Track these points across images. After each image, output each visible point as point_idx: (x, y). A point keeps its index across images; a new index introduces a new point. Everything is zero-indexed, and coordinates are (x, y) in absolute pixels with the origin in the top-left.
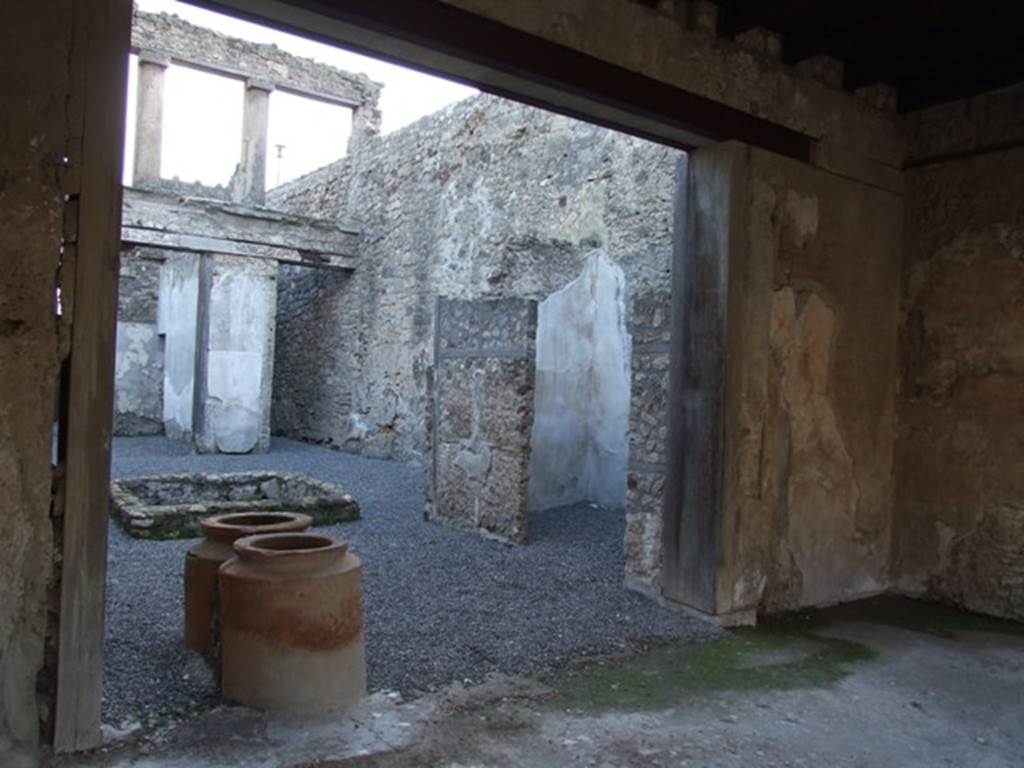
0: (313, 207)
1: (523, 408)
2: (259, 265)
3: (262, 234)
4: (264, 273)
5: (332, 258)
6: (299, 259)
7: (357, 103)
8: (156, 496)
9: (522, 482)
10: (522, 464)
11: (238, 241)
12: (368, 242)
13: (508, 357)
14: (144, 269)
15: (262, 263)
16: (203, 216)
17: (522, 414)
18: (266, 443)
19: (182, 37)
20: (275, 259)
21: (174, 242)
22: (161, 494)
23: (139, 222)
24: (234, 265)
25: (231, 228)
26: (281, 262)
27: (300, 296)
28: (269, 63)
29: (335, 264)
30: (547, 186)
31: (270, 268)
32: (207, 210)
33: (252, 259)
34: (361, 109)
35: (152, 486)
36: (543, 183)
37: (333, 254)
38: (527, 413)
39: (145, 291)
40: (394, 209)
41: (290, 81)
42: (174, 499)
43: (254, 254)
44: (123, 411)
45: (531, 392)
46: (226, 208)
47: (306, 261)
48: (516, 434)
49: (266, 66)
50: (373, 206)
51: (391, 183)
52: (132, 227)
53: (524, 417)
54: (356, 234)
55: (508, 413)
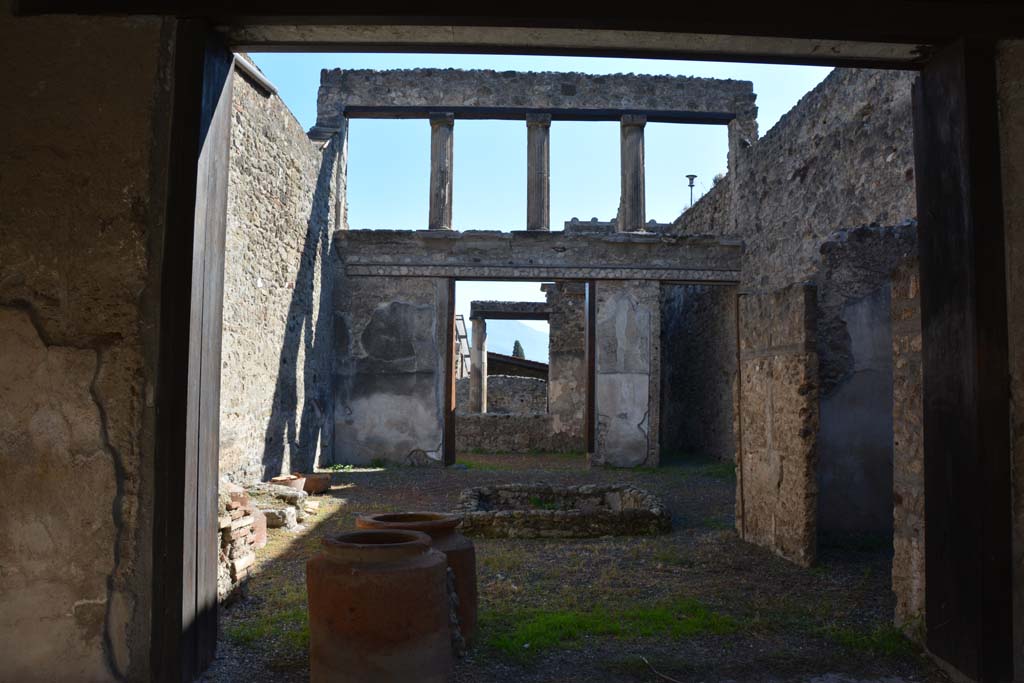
0: (706, 227)
1: (804, 411)
4: (646, 294)
7: (730, 118)
8: (506, 502)
12: (748, 252)
13: (790, 353)
14: (570, 303)
17: (803, 418)
18: (654, 459)
20: (657, 280)
22: (511, 501)
24: (617, 289)
26: (662, 282)
30: (893, 161)
31: (652, 289)
35: (503, 494)
36: (889, 159)
37: (715, 269)
38: (810, 416)
39: (572, 323)
42: (523, 506)
44: (557, 432)
48: (798, 441)
52: (525, 265)
53: (806, 421)
54: (738, 247)
55: (792, 417)
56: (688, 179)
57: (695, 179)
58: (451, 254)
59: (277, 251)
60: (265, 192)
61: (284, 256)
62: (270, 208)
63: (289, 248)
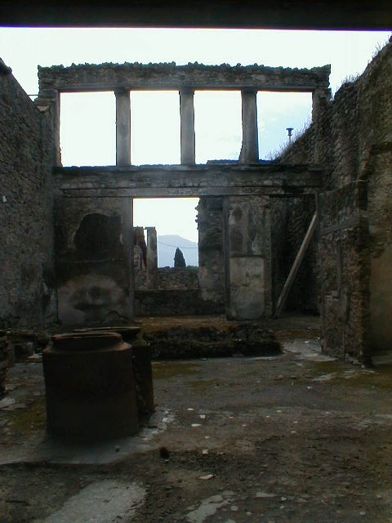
1: (360, 262)
2: (257, 200)
3: (259, 180)
4: (261, 204)
5: (305, 189)
6: (283, 193)
7: (314, 87)
9: (363, 317)
10: (363, 304)
11: (243, 187)
12: (327, 175)
13: (350, 227)
15: (259, 198)
16: (220, 174)
17: (360, 267)
18: (269, 313)
19: (200, 74)
20: (267, 195)
21: (204, 193)
23: (184, 184)
24: (241, 201)
25: (239, 179)
26: (271, 196)
27: (298, 218)
28: (252, 76)
29: (308, 193)
31: (264, 201)
32: (222, 170)
33: (252, 196)
34: (316, 91)
37: (306, 186)
38: (364, 266)
40: (338, 149)
41: (267, 84)
43: (253, 194)
44: (206, 300)
45: (366, 249)
46: (234, 168)
47: (288, 193)
48: (357, 282)
49: (251, 78)
50: (327, 151)
51: (335, 133)
52: (180, 187)
53: (361, 269)
54: (320, 172)
55: (352, 268)
56: (287, 131)
57: (292, 131)
58: (132, 180)
59: (15, 179)
60: (5, 139)
61: (20, 182)
62: (9, 149)
63: (23, 178)
